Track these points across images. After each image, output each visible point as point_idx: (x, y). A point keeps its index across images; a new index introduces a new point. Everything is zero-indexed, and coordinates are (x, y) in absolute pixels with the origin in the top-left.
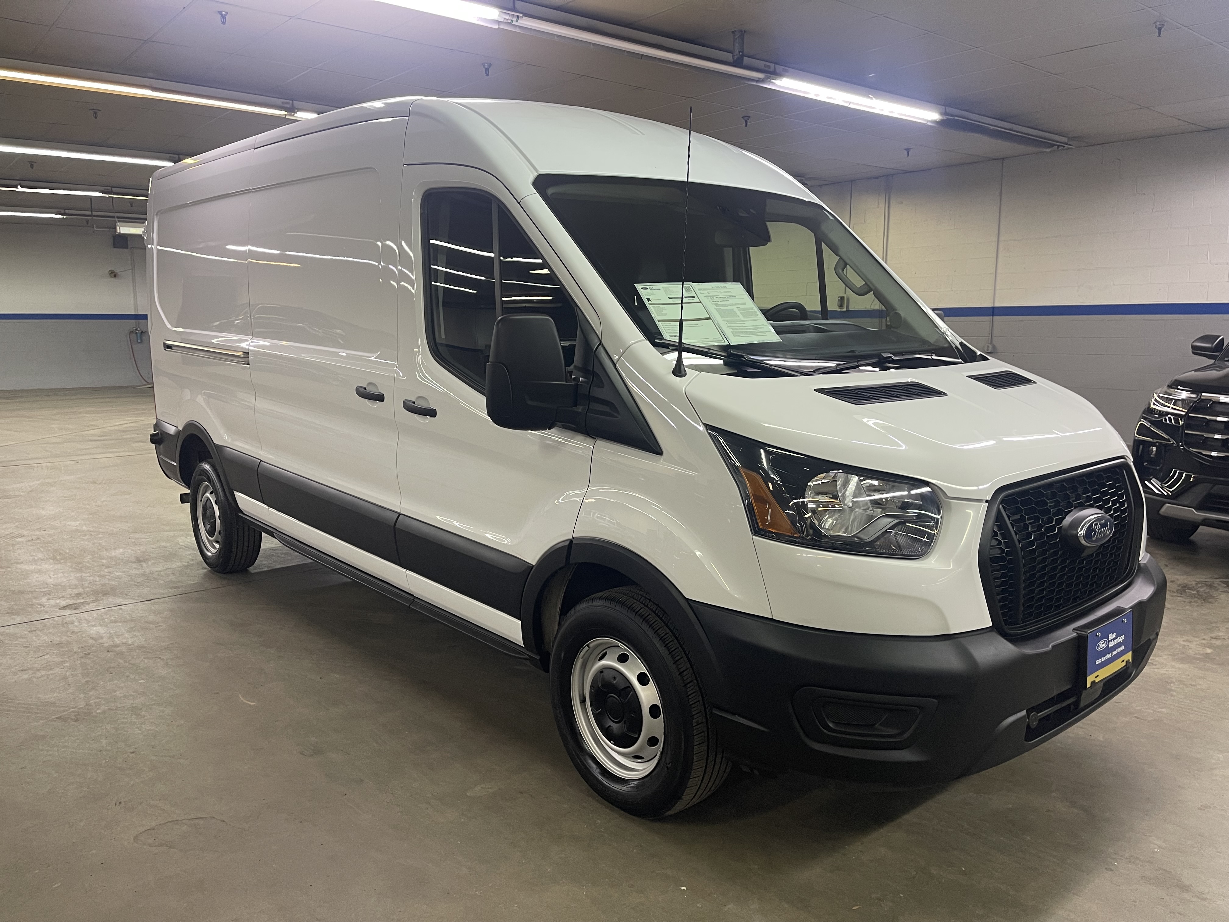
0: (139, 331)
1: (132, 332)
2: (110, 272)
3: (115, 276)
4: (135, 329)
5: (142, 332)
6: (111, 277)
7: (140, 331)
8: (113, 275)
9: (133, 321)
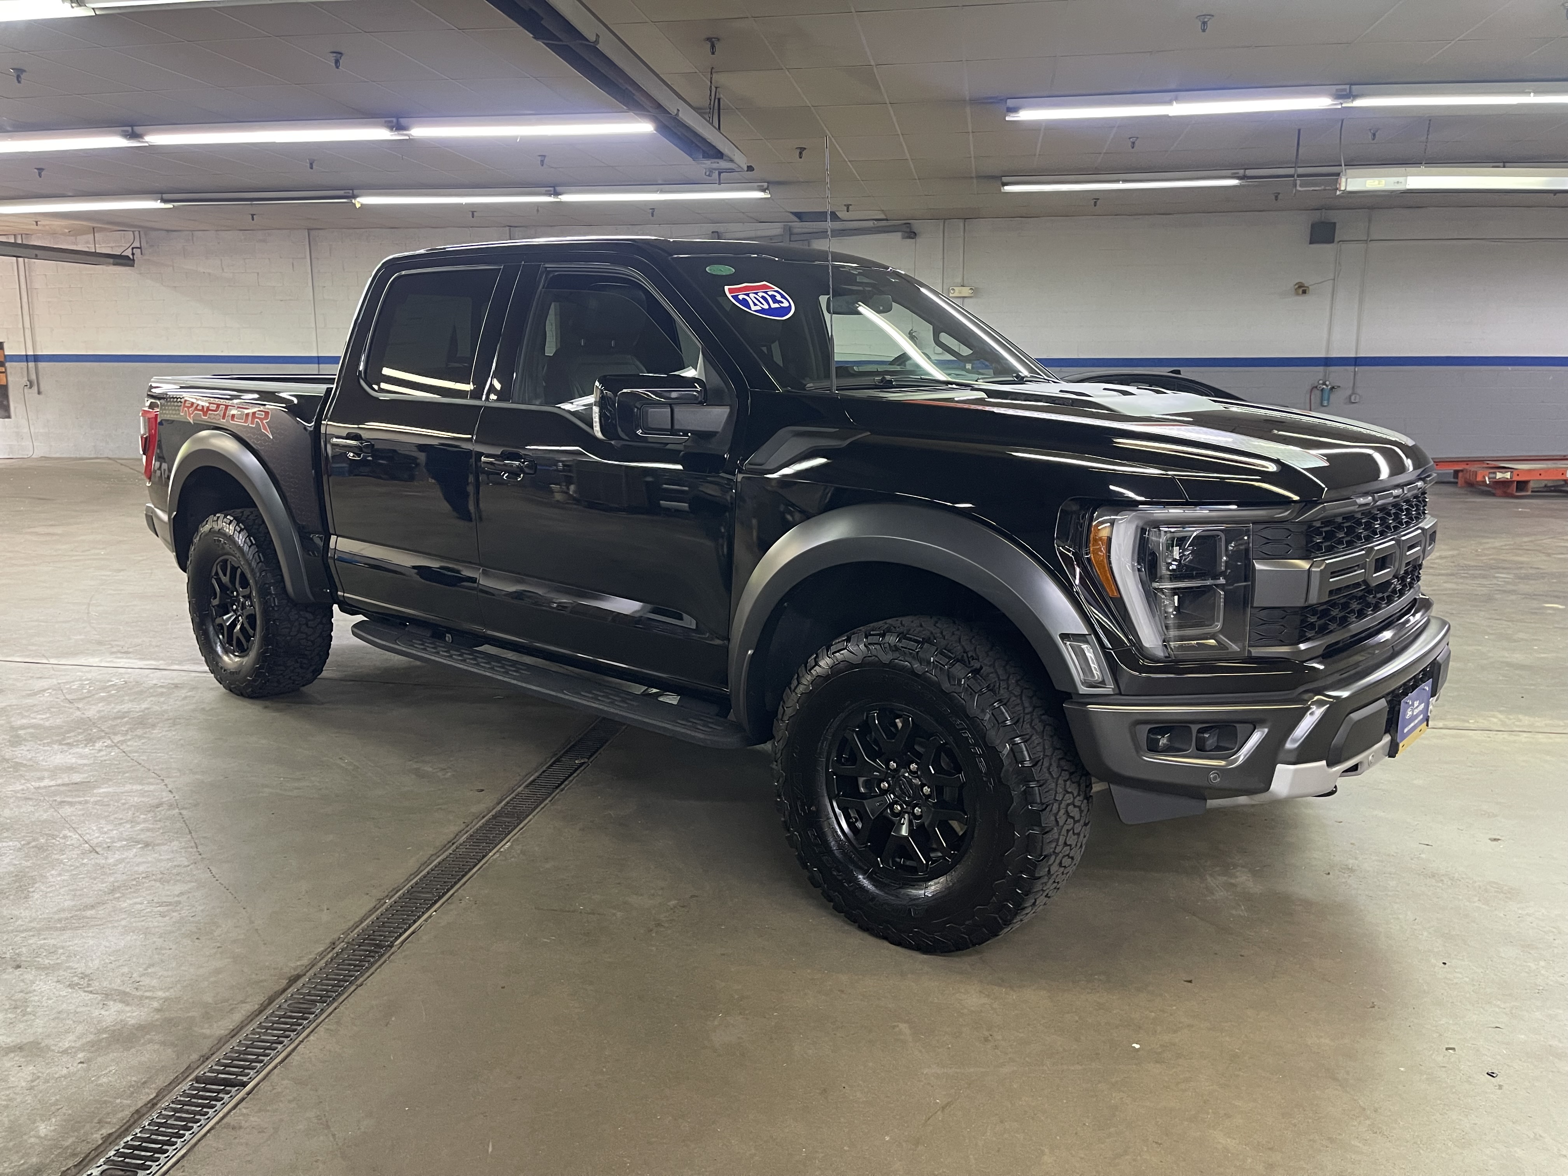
0: (1327, 386)
1: (1316, 387)
2: (1297, 286)
3: (1304, 292)
4: (1321, 382)
5: (1333, 388)
6: (1297, 294)
7: (1329, 387)
8: (1300, 291)
9: (1321, 369)
